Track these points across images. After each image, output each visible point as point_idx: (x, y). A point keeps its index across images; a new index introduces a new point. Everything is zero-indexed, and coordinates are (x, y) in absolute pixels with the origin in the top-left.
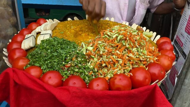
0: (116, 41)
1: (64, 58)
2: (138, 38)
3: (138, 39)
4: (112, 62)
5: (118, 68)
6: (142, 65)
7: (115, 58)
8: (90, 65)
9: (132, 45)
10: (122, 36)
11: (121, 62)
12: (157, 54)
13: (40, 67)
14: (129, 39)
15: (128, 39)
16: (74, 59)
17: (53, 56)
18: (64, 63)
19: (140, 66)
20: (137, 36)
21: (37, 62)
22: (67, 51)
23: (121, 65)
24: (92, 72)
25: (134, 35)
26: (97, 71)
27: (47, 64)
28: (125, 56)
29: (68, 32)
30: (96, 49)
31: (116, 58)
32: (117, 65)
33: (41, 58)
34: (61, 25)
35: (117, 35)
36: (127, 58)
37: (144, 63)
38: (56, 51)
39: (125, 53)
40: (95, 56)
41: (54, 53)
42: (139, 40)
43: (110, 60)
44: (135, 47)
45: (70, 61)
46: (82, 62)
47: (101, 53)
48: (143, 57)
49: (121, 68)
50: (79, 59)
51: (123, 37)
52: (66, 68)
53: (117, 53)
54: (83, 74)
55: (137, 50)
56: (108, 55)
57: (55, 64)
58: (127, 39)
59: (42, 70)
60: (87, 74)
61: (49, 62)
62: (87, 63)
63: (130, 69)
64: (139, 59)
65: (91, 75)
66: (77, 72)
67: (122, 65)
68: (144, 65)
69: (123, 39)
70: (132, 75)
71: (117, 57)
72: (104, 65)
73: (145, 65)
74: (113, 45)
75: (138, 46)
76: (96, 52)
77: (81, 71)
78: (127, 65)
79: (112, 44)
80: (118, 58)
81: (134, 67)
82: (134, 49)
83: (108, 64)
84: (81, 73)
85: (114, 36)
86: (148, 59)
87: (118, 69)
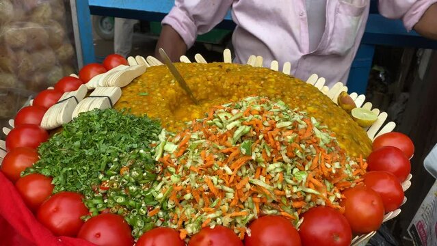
0: (229, 138)
1: (103, 164)
2: (290, 138)
3: (289, 141)
4: (206, 193)
5: (217, 212)
6: (287, 212)
7: (215, 183)
8: (159, 192)
9: (269, 154)
10: (247, 129)
11: (230, 196)
12: (344, 183)
13: (51, 178)
14: (264, 138)
15: (261, 137)
16: (124, 172)
17: (83, 156)
18: (101, 176)
19: (283, 213)
20: (289, 132)
21: (47, 167)
22: (116, 148)
23: (229, 203)
24: (158, 210)
25: (282, 128)
26: (174, 208)
27: (66, 175)
28: (244, 182)
29: (159, 94)
30: (182, 151)
31: (218, 184)
32: (219, 202)
33: (58, 158)
34: (151, 75)
35: (237, 123)
36: (248, 186)
37: (297, 205)
38: (93, 144)
39: (246, 174)
40: (176, 168)
41: (87, 149)
42: (291, 143)
43: (205, 187)
44: (278, 161)
45: (113, 175)
46: (144, 179)
47: (189, 164)
48: (295, 190)
49: (228, 212)
50: (135, 173)
51: (250, 131)
52: (100, 190)
53: (224, 171)
54: (134, 212)
55: (282, 167)
56: (203, 172)
57: (82, 176)
58: (258, 138)
59: (54, 185)
60: (144, 212)
61: (70, 169)
62: (155, 185)
63: (251, 216)
64: (282, 193)
65: (154, 215)
66: (122, 205)
67: (231, 204)
68: (296, 209)
69: (249, 135)
70: (250, 235)
71: (221, 181)
72: (188, 196)
73: (300, 211)
74: (220, 148)
75: (285, 158)
76: (181, 159)
77: (132, 203)
78: (246, 205)
79: (219, 146)
80: (224, 183)
81: (265, 212)
82: (274, 167)
83: (197, 197)
84: (130, 209)
85: (230, 127)
86: (309, 198)
87: (218, 214)
